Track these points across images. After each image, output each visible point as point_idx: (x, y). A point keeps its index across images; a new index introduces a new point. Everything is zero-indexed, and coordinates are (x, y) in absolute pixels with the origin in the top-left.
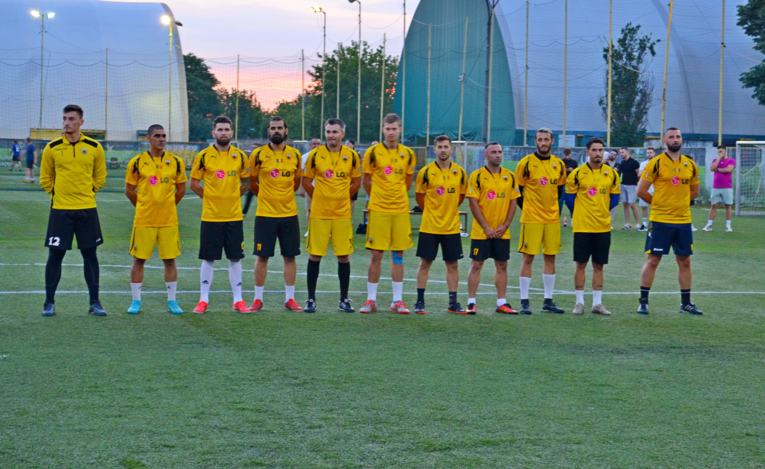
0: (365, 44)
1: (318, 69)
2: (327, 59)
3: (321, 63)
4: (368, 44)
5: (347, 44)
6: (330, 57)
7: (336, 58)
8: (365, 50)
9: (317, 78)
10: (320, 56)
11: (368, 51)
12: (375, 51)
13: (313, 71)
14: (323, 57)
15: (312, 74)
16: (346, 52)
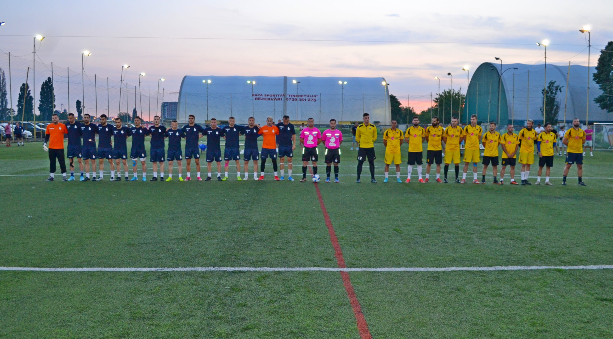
0: (453, 90)
1: (436, 99)
2: (440, 95)
3: (438, 97)
4: (455, 90)
5: (447, 90)
6: (441, 94)
7: (443, 95)
8: (453, 92)
9: (436, 102)
10: (437, 94)
11: (455, 92)
12: (457, 92)
13: (435, 100)
14: (439, 95)
15: (434, 101)
16: (446, 93)
